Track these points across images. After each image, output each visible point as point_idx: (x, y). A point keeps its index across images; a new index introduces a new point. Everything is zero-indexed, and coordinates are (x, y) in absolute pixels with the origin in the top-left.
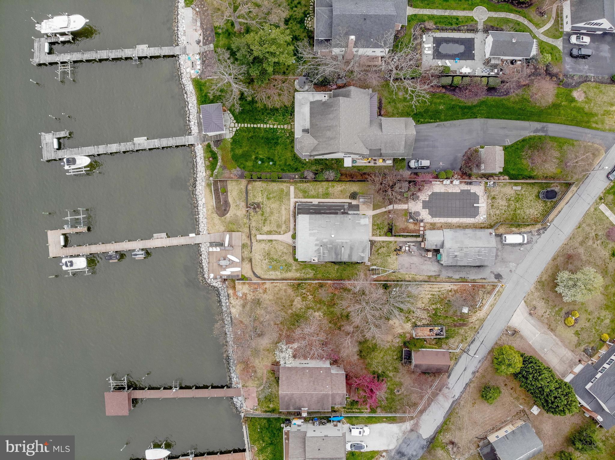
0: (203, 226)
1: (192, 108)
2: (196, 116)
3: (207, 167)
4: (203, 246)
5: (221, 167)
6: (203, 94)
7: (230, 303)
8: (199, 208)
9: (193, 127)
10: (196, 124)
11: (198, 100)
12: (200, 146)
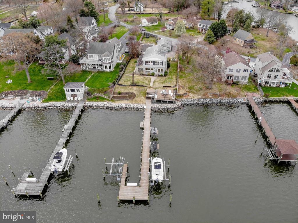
0: (139, 106)
1: (60, 104)
2: (66, 103)
3: (101, 101)
4: (153, 107)
5: (104, 94)
6: (55, 98)
7: (192, 98)
8: (127, 107)
9: (72, 105)
10: (72, 103)
11: (57, 101)
12: (87, 103)
